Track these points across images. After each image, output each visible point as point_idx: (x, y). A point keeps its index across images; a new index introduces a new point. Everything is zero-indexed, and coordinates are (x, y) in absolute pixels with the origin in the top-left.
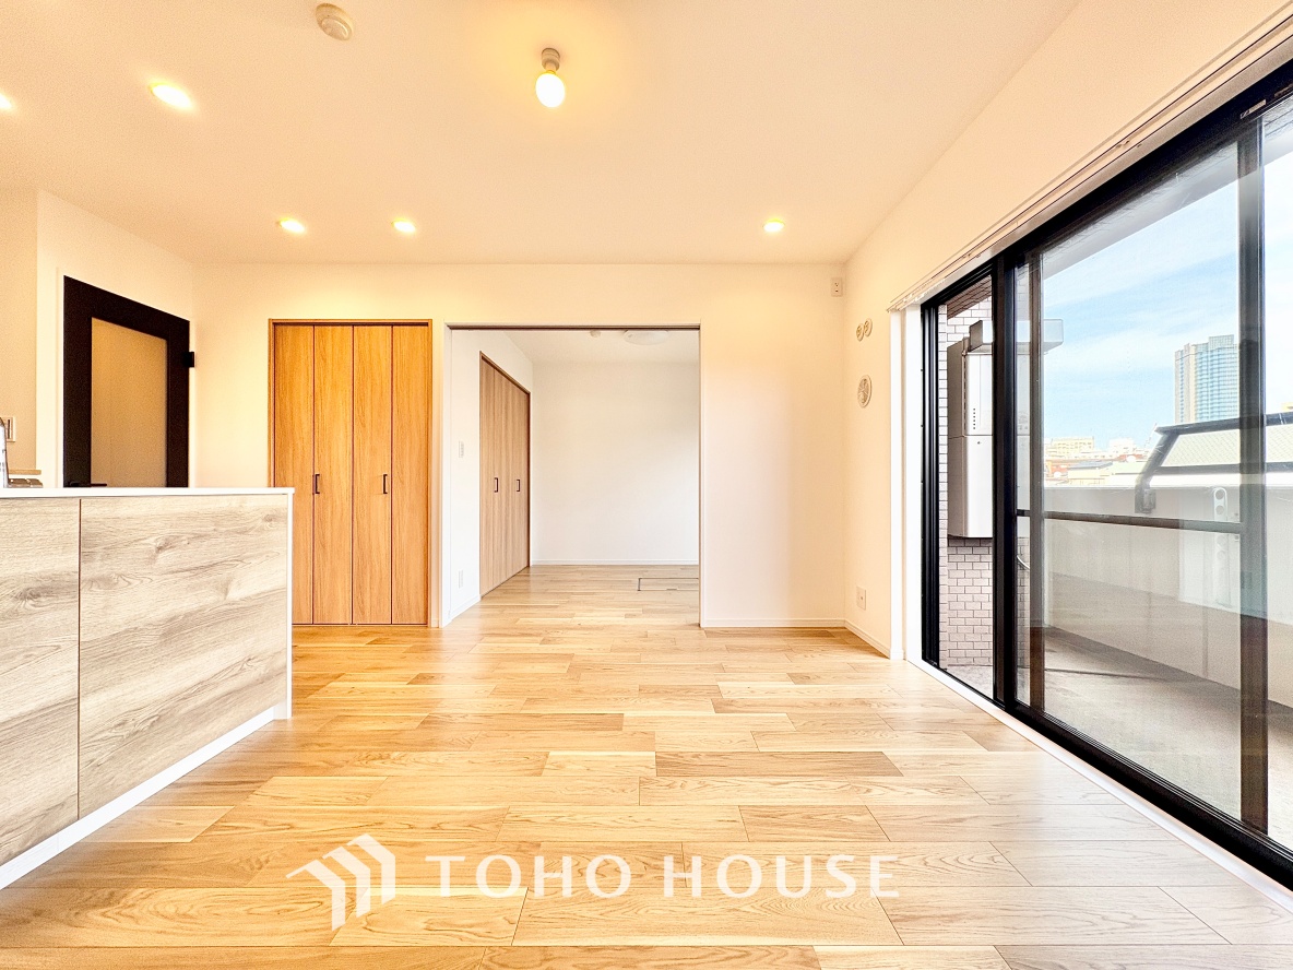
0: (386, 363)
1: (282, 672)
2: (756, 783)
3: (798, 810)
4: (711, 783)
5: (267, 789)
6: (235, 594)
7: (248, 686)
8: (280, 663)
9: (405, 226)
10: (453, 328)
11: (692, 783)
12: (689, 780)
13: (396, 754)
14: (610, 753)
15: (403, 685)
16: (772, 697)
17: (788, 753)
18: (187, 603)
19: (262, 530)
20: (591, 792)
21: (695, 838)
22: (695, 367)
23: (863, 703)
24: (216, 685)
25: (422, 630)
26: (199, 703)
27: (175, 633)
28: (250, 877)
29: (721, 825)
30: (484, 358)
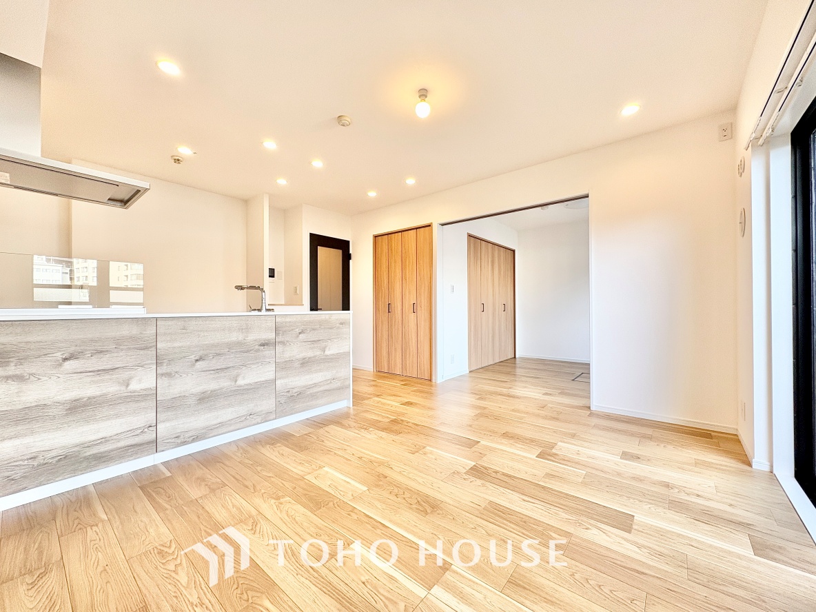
0: (414, 248)
1: (348, 387)
2: (515, 496)
3: (522, 516)
4: (488, 486)
5: (326, 428)
6: (327, 352)
7: (334, 389)
8: (347, 383)
9: (411, 181)
10: (443, 225)
11: (479, 482)
12: (478, 480)
13: (371, 429)
14: (452, 456)
15: (397, 404)
16: (590, 460)
17: (555, 491)
18: (310, 354)
19: (339, 328)
20: (427, 468)
21: (451, 503)
22: (586, 221)
23: (667, 486)
24: (321, 386)
25: (428, 382)
26: (314, 391)
27: (305, 363)
28: (302, 451)
29: (472, 505)
30: (470, 236)
